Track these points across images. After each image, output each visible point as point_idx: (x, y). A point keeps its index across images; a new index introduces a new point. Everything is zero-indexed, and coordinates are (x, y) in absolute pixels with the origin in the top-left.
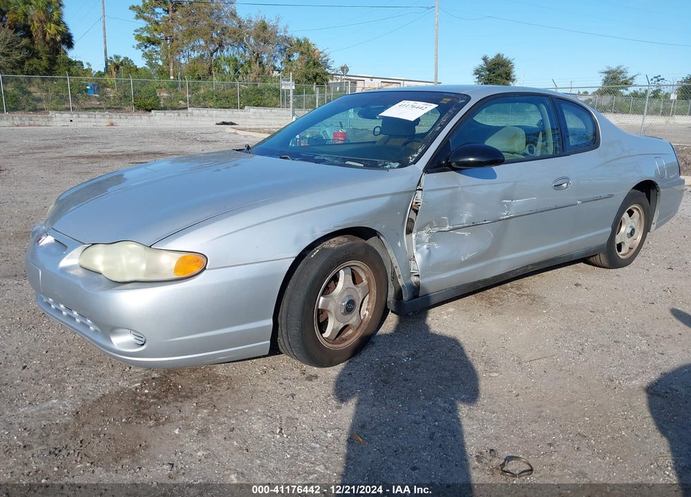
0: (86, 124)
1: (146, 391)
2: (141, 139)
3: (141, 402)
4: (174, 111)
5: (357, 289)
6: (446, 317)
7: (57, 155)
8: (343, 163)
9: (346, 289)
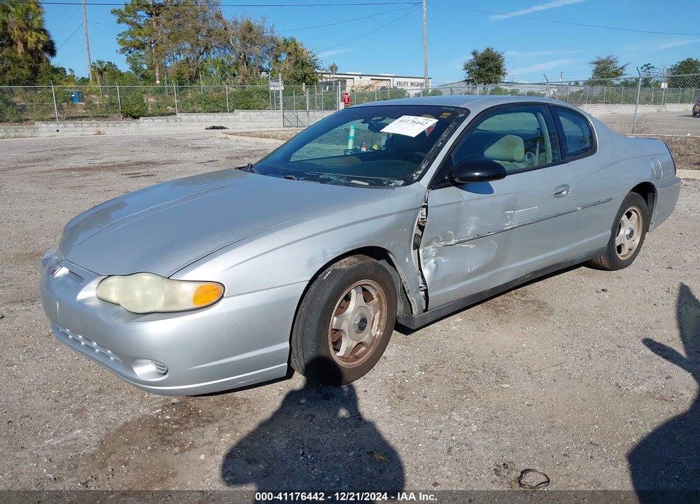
0: (73, 134)
1: (168, 417)
2: (131, 148)
3: (164, 429)
4: (163, 117)
5: (369, 307)
6: (454, 328)
7: (48, 168)
8: (348, 182)
9: (358, 308)
